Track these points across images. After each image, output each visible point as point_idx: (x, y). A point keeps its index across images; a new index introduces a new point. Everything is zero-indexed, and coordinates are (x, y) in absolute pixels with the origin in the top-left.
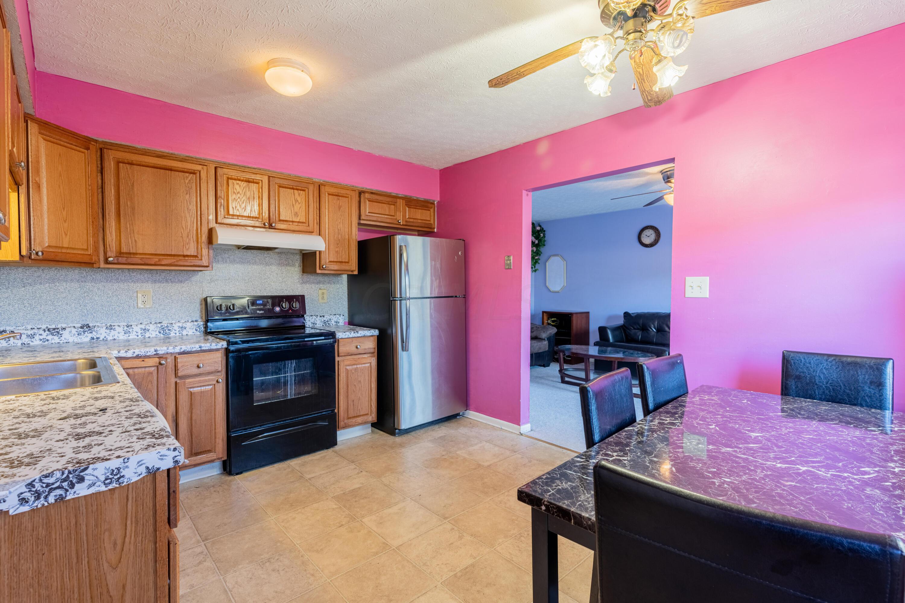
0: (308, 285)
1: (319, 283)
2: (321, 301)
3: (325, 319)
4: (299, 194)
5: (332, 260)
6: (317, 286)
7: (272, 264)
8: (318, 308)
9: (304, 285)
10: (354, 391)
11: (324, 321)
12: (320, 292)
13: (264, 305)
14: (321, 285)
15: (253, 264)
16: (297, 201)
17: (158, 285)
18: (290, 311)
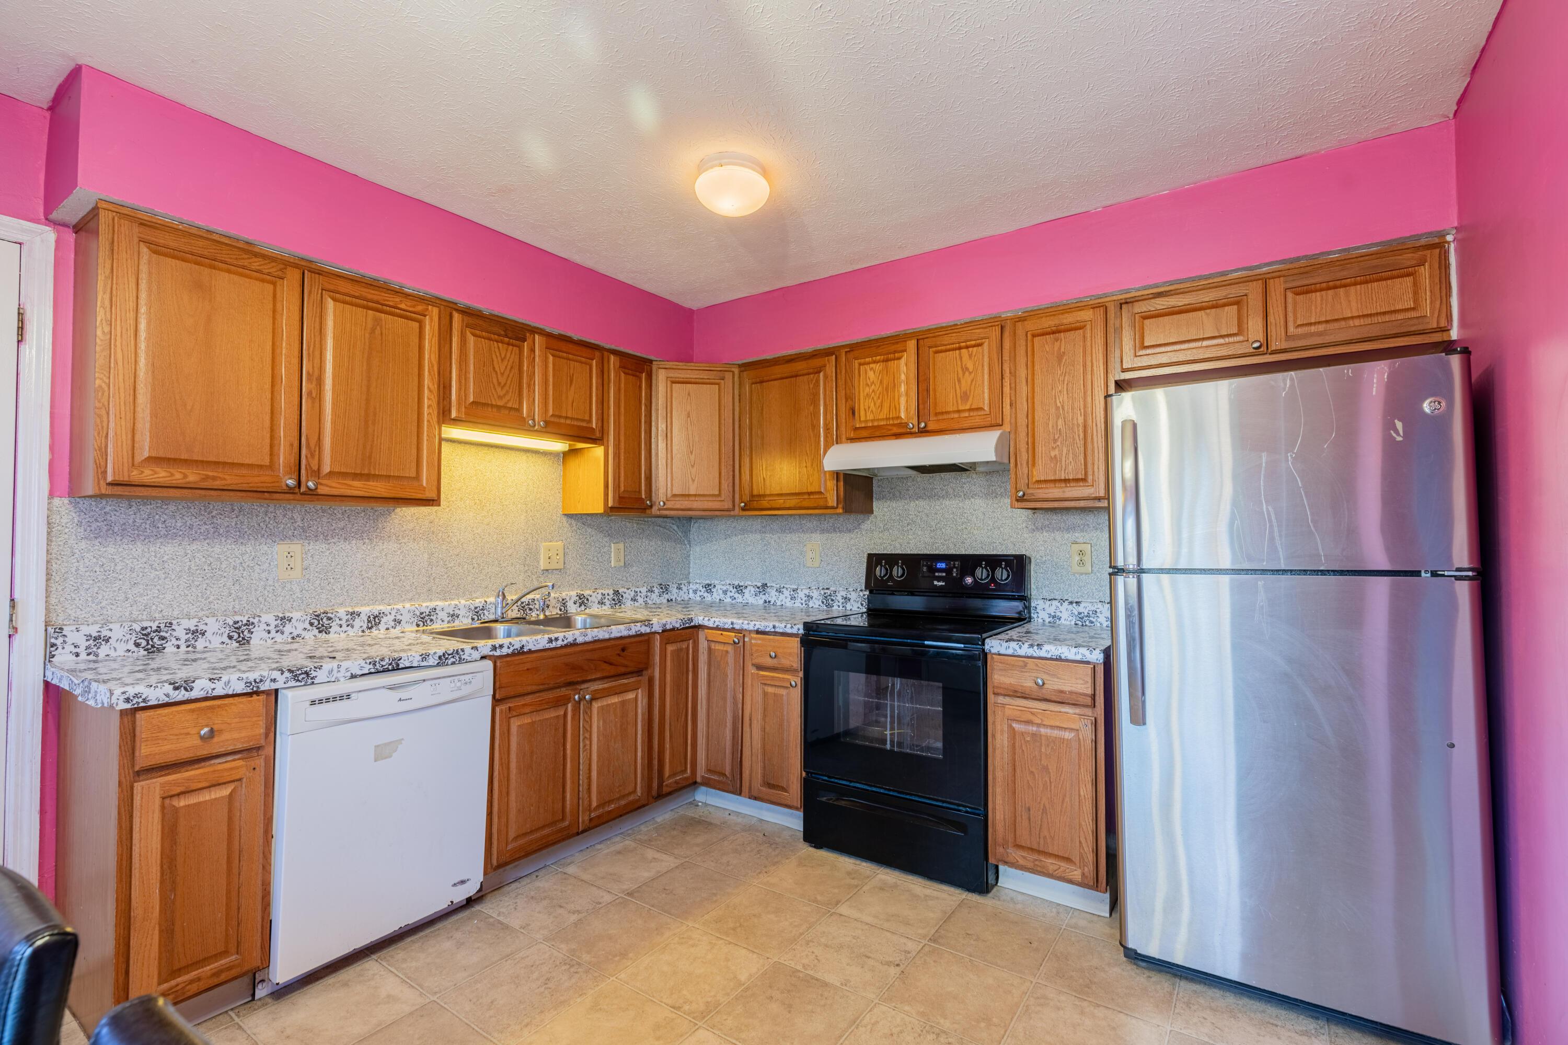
0: (1045, 534)
1: (1071, 529)
2: (1076, 568)
3: (1081, 609)
4: (970, 356)
5: (1042, 478)
6: (1066, 536)
7: (975, 495)
8: (1070, 585)
9: (1037, 534)
10: (1029, 786)
11: (1079, 613)
12: (1076, 547)
13: (948, 571)
14: (1076, 534)
15: (943, 497)
16: (967, 369)
17: (826, 535)
18: (992, 586)
